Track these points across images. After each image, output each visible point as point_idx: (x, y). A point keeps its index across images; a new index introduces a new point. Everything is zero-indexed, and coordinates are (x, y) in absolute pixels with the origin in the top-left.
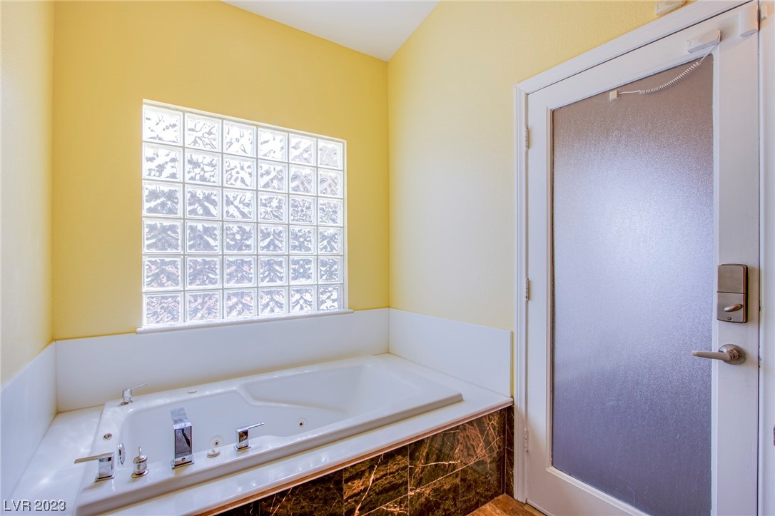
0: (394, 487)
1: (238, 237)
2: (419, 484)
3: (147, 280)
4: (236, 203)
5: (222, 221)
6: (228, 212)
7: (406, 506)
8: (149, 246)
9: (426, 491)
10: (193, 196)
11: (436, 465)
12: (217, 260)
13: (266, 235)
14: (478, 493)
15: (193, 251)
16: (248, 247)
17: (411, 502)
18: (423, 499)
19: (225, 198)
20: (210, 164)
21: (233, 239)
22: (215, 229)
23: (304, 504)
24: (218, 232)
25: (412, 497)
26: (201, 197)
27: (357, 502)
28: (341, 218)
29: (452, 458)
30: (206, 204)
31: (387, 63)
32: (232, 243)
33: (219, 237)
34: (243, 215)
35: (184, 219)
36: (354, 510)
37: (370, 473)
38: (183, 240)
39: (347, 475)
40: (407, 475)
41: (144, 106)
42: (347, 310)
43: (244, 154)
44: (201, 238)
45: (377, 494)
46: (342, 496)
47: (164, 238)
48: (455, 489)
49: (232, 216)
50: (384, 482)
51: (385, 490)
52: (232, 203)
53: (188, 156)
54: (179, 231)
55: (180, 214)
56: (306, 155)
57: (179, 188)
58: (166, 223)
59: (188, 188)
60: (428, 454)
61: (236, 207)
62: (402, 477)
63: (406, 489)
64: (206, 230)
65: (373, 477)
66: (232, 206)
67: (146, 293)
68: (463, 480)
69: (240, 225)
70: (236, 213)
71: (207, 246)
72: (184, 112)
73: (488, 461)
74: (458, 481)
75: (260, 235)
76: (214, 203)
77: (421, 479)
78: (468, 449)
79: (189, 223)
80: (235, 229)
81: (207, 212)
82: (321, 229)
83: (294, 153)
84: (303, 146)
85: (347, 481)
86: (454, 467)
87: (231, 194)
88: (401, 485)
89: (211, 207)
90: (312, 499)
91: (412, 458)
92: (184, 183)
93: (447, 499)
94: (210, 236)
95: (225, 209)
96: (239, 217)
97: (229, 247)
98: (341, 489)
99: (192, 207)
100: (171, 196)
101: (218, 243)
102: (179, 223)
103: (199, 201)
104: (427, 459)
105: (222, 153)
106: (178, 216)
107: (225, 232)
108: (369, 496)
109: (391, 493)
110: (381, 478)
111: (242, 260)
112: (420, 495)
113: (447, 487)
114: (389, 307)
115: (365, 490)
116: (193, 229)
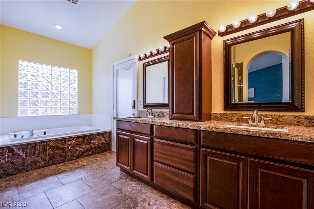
0: (79, 144)
1: (46, 94)
2: (86, 145)
3: (19, 105)
4: (45, 86)
5: (41, 90)
6: (43, 88)
7: (82, 149)
8: (20, 96)
9: (88, 147)
10: (32, 84)
11: (90, 142)
12: (40, 100)
13: (54, 94)
14: (102, 150)
15: (32, 98)
16: (49, 97)
17: (83, 148)
18: (87, 148)
19: (42, 85)
20: (37, 76)
21: (44, 95)
22: (39, 92)
23: (57, 144)
24: (40, 93)
25: (84, 147)
26: (35, 84)
27: (70, 146)
28: (77, 90)
29: (95, 141)
30: (36, 86)
31: (91, 50)
32: (44, 96)
33: (40, 94)
34: (47, 89)
35: (30, 90)
36: (69, 147)
37: (73, 141)
38: (30, 95)
39: (67, 140)
40: (82, 142)
41: (19, 62)
42: (78, 114)
43: (47, 73)
44: (35, 94)
45: (75, 145)
46: (66, 144)
47: (24, 94)
48: (96, 148)
49: (44, 89)
50: (77, 143)
51: (77, 145)
52: (44, 86)
53: (31, 74)
54: (29, 93)
55: (29, 88)
56: (66, 74)
57: (29, 82)
58: (25, 91)
59: (31, 82)
60: (88, 139)
61: (45, 87)
62: (81, 143)
63: (82, 145)
64: (36, 92)
65: (74, 141)
66: (44, 87)
67: (19, 108)
68: (98, 146)
69: (46, 91)
70: (45, 88)
71: (37, 96)
72: (30, 63)
73: (105, 143)
74: (96, 146)
75: (52, 94)
76: (38, 86)
77: (86, 144)
78: (99, 140)
79: (31, 91)
80: (45, 92)
81: (37, 88)
82: (70, 93)
83: (62, 73)
84: (65, 72)
85: (67, 141)
86: (95, 143)
87: (44, 83)
88: (81, 144)
89: (38, 87)
90: (59, 143)
91: (84, 139)
92: (30, 81)
93: (93, 149)
94: (38, 94)
95: (42, 87)
96: (46, 89)
97: (43, 97)
98: (66, 143)
99: (32, 87)
100: (26, 84)
101: (40, 96)
102: (29, 91)
103: (34, 85)
104: (88, 140)
105: (41, 73)
106: (28, 89)
107: (42, 93)
108: (73, 145)
109: (78, 145)
110: (76, 142)
111: (47, 101)
112: (86, 147)
113: (93, 147)
114: (91, 114)
115: (72, 144)
116: (32, 92)
